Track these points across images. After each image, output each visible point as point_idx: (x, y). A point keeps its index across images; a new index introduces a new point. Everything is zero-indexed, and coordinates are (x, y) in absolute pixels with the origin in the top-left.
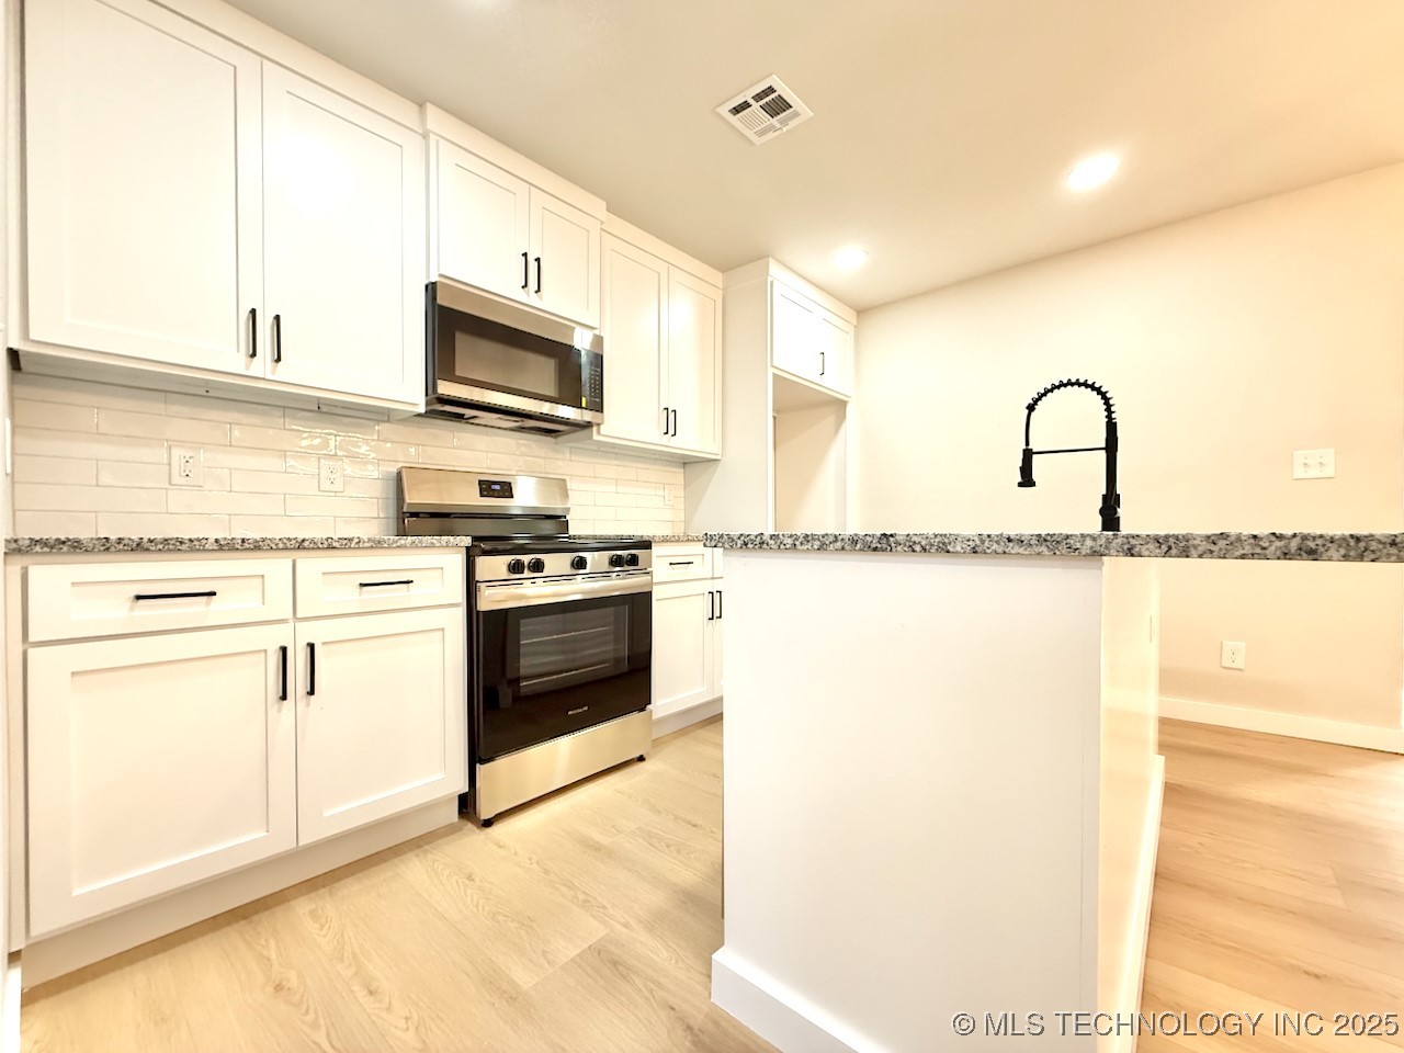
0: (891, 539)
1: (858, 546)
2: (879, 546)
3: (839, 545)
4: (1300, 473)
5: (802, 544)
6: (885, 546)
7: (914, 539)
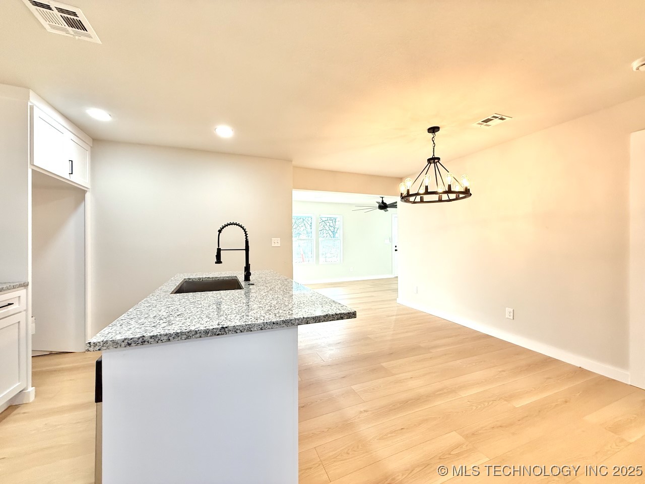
0: (226, 329)
1: (209, 334)
2: (220, 333)
3: (198, 335)
4: (273, 245)
5: (174, 338)
6: (223, 333)
7: (237, 328)
